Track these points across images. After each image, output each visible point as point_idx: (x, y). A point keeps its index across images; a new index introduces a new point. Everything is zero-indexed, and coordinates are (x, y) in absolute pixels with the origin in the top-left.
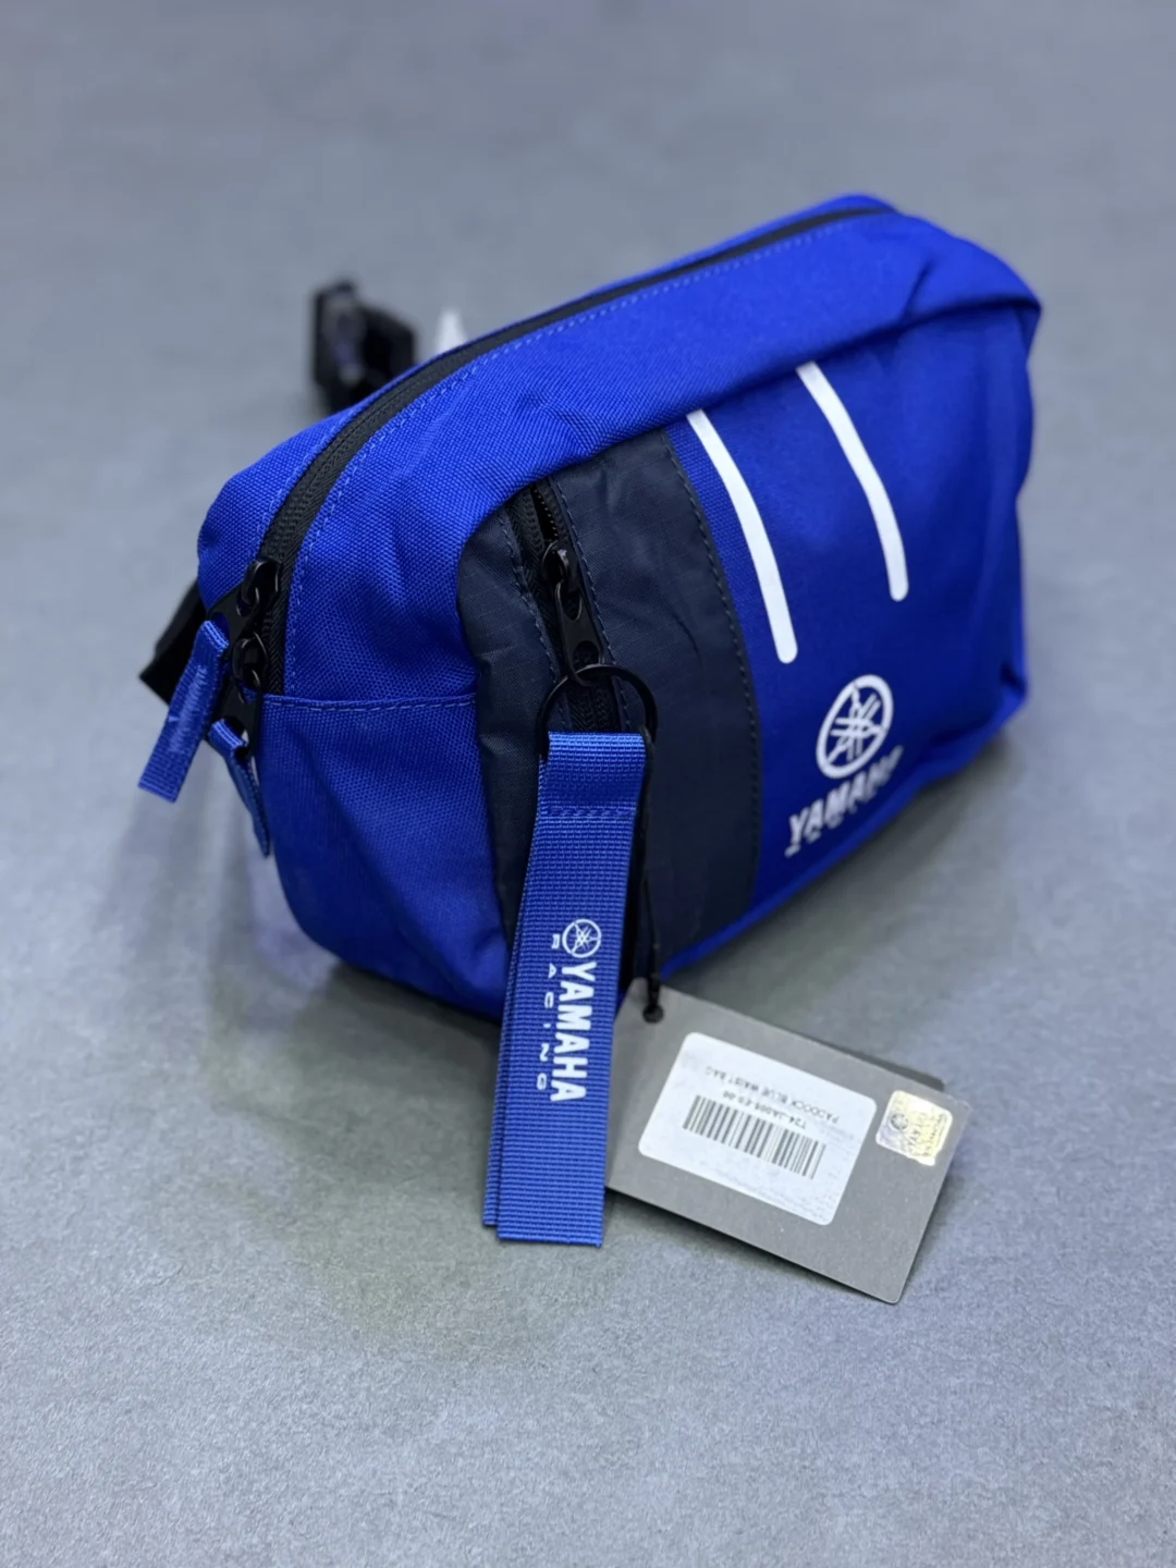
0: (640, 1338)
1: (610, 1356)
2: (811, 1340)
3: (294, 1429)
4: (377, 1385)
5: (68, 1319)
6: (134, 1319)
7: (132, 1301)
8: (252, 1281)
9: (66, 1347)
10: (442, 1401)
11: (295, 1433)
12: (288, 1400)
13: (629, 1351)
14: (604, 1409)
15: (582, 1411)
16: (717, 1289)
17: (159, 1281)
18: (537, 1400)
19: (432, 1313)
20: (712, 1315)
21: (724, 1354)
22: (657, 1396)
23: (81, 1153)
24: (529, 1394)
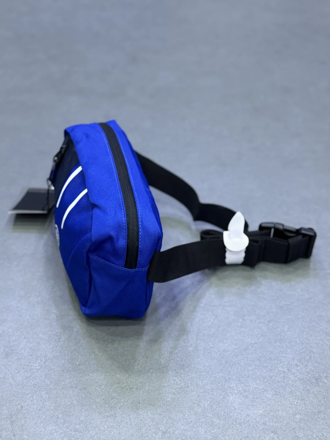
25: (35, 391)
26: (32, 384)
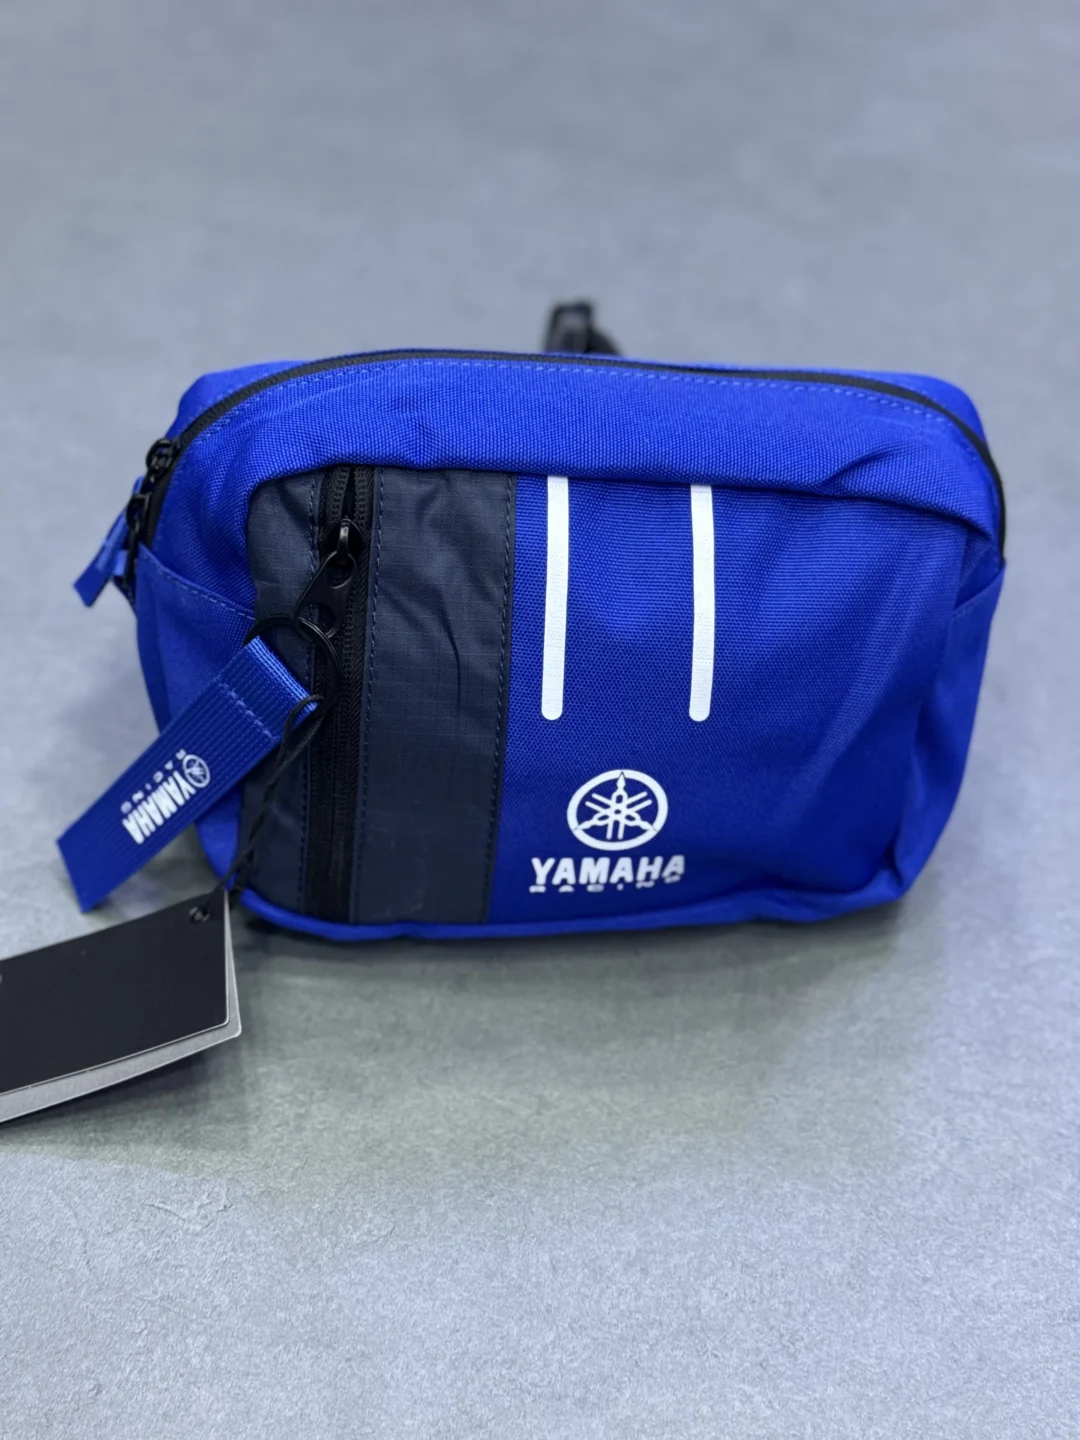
0: (802, 1338)
1: (775, 1352)
2: (956, 1356)
3: (495, 1391)
4: (570, 1358)
5: (294, 1266)
6: (353, 1273)
7: (350, 1256)
8: (456, 1248)
9: (293, 1293)
10: (626, 1379)
11: (496, 1395)
12: (490, 1364)
13: (792, 1350)
14: (770, 1402)
15: (751, 1402)
16: (870, 1298)
17: (374, 1239)
18: (711, 1388)
19: (616, 1295)
20: (867, 1323)
21: (878, 1361)
22: (817, 1395)
23: (302, 1111)
24: (703, 1382)
25: (164, 1327)
26: (159, 1295)
